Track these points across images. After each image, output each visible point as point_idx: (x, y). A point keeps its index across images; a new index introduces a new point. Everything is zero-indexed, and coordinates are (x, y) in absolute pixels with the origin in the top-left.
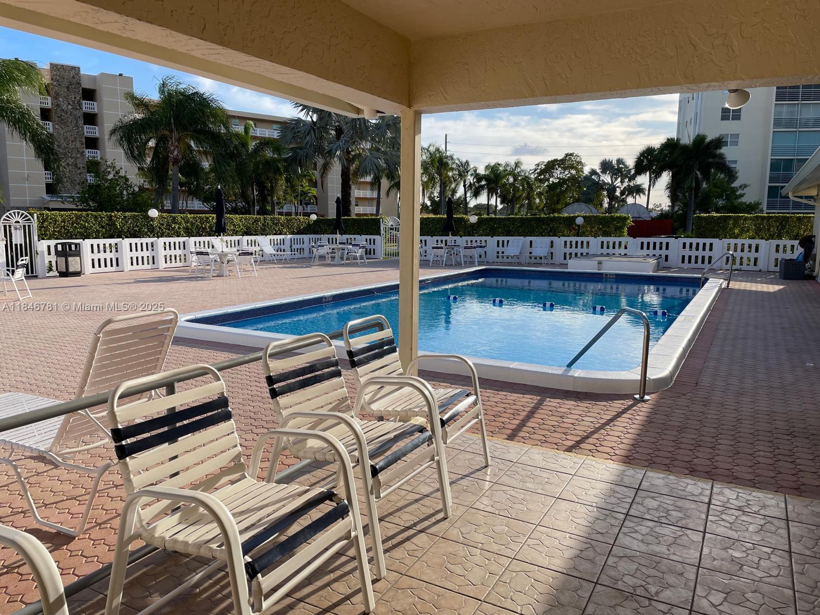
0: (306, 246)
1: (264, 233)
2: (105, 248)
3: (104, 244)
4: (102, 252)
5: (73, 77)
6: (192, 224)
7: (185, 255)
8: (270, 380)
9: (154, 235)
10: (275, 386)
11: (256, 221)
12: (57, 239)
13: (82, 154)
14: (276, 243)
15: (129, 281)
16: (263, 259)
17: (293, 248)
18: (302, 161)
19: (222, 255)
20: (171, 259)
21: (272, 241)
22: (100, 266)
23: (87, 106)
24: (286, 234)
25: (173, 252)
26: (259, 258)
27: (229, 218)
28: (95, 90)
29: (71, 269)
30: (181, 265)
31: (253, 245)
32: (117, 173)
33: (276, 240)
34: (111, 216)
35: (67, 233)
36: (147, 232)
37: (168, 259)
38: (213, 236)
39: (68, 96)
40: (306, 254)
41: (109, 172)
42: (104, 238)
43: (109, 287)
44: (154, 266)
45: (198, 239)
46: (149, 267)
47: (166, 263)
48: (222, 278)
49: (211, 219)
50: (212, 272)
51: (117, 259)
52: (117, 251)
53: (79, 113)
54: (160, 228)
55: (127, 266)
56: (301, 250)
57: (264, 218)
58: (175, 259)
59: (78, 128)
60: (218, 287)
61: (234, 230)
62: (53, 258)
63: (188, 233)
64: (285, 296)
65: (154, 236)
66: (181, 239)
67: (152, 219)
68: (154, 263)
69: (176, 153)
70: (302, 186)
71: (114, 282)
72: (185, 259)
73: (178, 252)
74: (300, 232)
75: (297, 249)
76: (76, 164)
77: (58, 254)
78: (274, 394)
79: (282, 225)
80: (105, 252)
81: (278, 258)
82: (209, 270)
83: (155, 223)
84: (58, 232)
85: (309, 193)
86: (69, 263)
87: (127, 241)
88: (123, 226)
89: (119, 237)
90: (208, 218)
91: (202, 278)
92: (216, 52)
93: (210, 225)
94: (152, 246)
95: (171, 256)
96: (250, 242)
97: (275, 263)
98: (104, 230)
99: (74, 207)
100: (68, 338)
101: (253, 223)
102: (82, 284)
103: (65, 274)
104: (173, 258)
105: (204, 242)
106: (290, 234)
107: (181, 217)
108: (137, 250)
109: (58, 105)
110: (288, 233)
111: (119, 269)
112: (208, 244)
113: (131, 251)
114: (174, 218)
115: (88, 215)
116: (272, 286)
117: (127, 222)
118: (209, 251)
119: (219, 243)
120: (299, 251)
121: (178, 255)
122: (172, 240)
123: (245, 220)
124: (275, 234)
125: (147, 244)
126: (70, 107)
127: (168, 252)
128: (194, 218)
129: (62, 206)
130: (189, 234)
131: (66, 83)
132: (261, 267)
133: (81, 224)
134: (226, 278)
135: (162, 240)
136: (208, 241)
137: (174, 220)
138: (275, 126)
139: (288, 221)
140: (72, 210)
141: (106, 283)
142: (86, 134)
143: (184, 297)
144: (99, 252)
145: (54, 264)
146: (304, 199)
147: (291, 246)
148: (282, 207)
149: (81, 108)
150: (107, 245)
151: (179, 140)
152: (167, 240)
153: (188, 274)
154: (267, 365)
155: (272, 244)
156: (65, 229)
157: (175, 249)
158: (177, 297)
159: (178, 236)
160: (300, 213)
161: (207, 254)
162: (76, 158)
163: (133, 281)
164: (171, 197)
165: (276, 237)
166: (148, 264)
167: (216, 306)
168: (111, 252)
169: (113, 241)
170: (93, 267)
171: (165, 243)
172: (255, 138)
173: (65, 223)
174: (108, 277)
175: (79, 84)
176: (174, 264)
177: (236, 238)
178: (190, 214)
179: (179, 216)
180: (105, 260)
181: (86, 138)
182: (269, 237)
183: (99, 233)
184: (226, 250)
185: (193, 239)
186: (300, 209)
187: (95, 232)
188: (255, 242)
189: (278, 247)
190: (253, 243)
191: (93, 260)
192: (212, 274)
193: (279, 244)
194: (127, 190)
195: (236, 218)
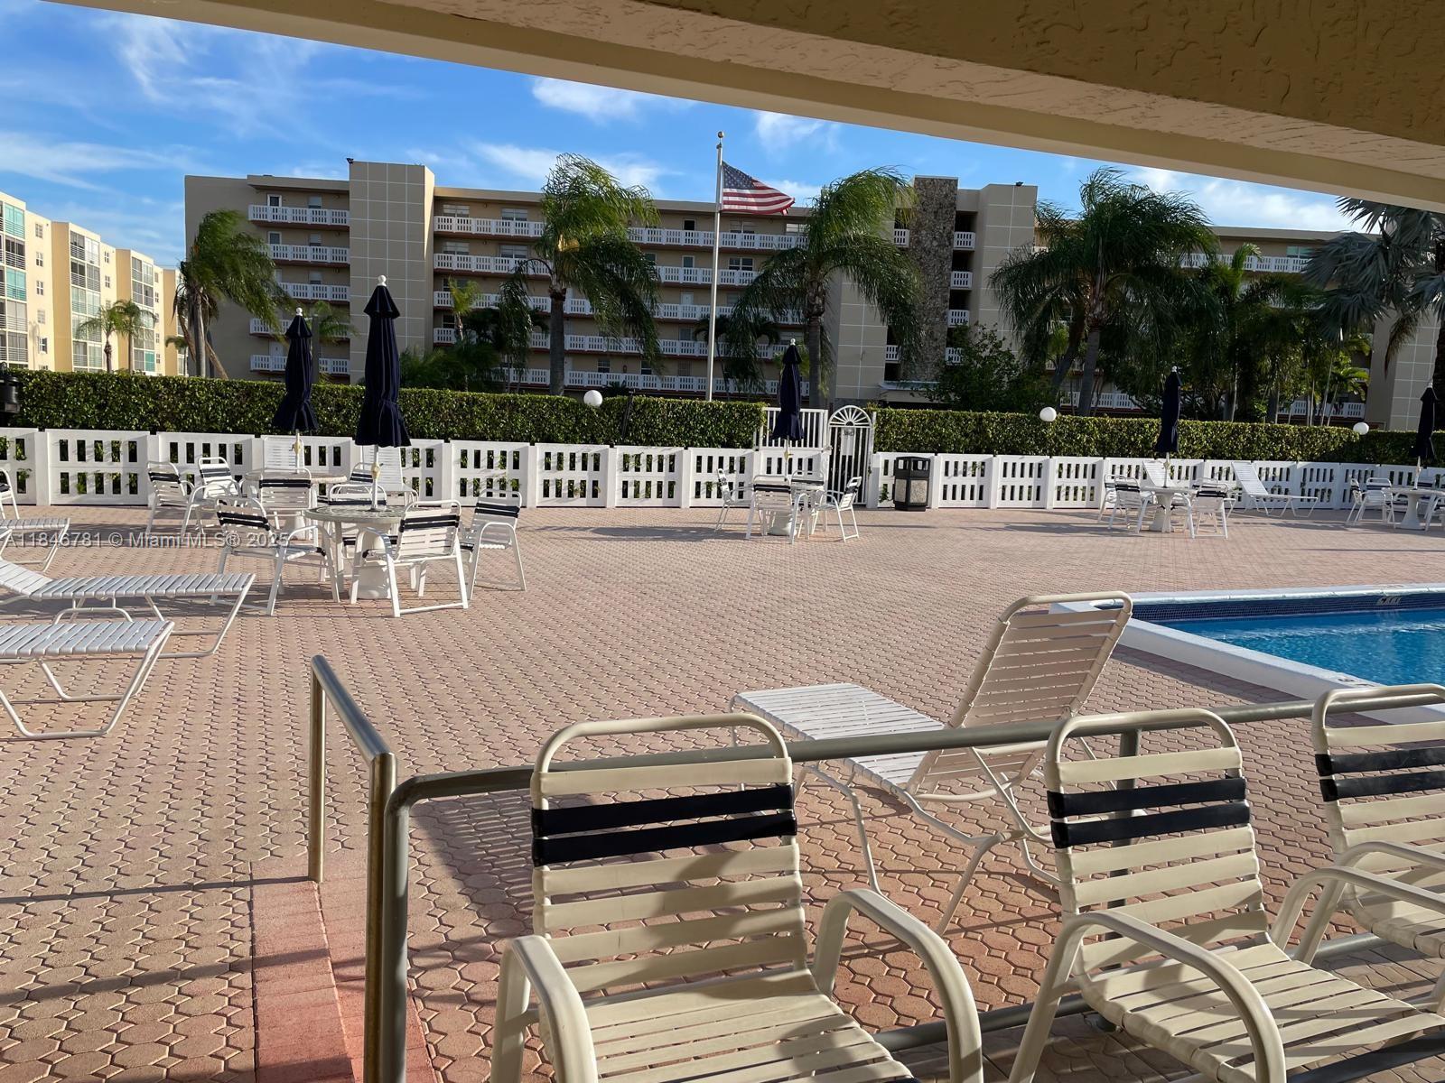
0: (1337, 486)
1: (1248, 455)
2: (965, 467)
3: (965, 463)
4: (960, 476)
5: (946, 196)
6: (1112, 435)
7: (1092, 488)
8: (1325, 764)
9: (1045, 451)
10: (1334, 777)
11: (1236, 433)
12: (898, 451)
13: (944, 317)
14: (1271, 475)
15: (997, 526)
16: (1240, 505)
17: (1307, 488)
18: (1350, 316)
19: (1164, 493)
20: (1067, 494)
21: (1264, 471)
22: (954, 498)
23: (960, 241)
24: (1295, 459)
25: (1072, 482)
26: (1233, 503)
27: (1183, 426)
28: (976, 213)
29: (913, 499)
30: (1084, 504)
31: (1223, 478)
32: (997, 346)
33: (1271, 471)
34: (981, 418)
35: (914, 442)
36: (1033, 446)
37: (1063, 493)
38: (1147, 457)
39: (935, 226)
40: (1335, 501)
41: (986, 346)
42: (967, 452)
43: (967, 532)
44: (1038, 504)
45: (1118, 461)
46: (1030, 504)
47: (1058, 499)
48: (1158, 535)
49: (1147, 426)
50: (1140, 521)
51: (981, 488)
52: (982, 475)
53: (947, 253)
54: (1056, 439)
55: (995, 501)
56: (1325, 493)
57: (1254, 427)
58: (1075, 494)
59: (943, 275)
60: (1149, 552)
61: (1189, 448)
62: (889, 480)
63: (1104, 449)
64: (1290, 585)
65: (1044, 453)
66: (1090, 460)
67: (1046, 425)
68: (1038, 499)
69: (1098, 310)
70: (1337, 364)
71: (975, 524)
72: (1092, 495)
73: (1082, 482)
74: (1326, 457)
75: (1317, 490)
76: (932, 333)
77: (897, 473)
78: (1331, 792)
79: (1288, 443)
80: (965, 475)
81: (1273, 505)
82: (1137, 518)
83: (1050, 432)
84: (903, 440)
85: (1351, 378)
86: (912, 488)
87: (1000, 460)
88: (998, 435)
89: (988, 452)
90: (1142, 425)
91: (1121, 532)
92: (1300, 132)
93: (1145, 438)
94: (1040, 469)
95: (1068, 488)
96: (1217, 470)
97: (1265, 516)
98: (968, 440)
99: (927, 401)
100: (909, 609)
101: (1228, 437)
102: (927, 524)
103: (903, 506)
104: (1072, 492)
105: (1130, 467)
106: (1304, 459)
107: (1095, 423)
108: (1013, 475)
109: (919, 242)
110: (1299, 458)
111: (983, 503)
112: (1137, 472)
113: (1005, 475)
114: (1082, 423)
115: (947, 416)
116: (1259, 560)
117: (1004, 428)
118: (1139, 482)
119: (1157, 470)
120: (1319, 494)
121: (1080, 487)
122: (1073, 460)
123: (1214, 429)
124: (1272, 459)
125: (1031, 465)
126: (935, 243)
127: (1064, 482)
128: (1116, 424)
129: (910, 399)
130: (1105, 451)
131: (933, 206)
132: (1235, 520)
133: (936, 430)
134: (1166, 535)
135: (1056, 461)
136: (1138, 466)
137: (1082, 427)
138: (1291, 250)
139: (1302, 434)
140: (924, 406)
141: (963, 525)
142: (952, 284)
143: (1090, 564)
144: (956, 474)
145: (890, 489)
146: (1338, 391)
147: (1303, 484)
148: (1287, 406)
149: (951, 244)
150: (970, 465)
151: (1106, 287)
152: (1065, 460)
153: (1096, 522)
154: (1322, 733)
155: (1263, 478)
156: (912, 437)
157: (1076, 477)
158: (1077, 562)
159: (1085, 455)
160: (1326, 418)
161: (1136, 489)
162: (933, 324)
163: (1003, 526)
164: (1081, 385)
165: (1271, 464)
166: (1029, 499)
167: (1150, 586)
168: (973, 475)
169: (979, 458)
170: (945, 498)
171: (1061, 466)
172: (1250, 275)
173: (913, 426)
174: (965, 516)
175: (953, 205)
176: (1071, 503)
177: (1191, 462)
178: (1111, 416)
179: (1091, 421)
180: (964, 488)
181: (953, 292)
182: (1258, 464)
183: (960, 444)
184: (1171, 484)
185: (1110, 461)
186: (1328, 410)
187: (954, 443)
188: (1228, 472)
189: (1274, 483)
190: (1224, 474)
191: (945, 487)
192: (1141, 525)
193: (1277, 479)
194: (1009, 374)
195: (1195, 426)
